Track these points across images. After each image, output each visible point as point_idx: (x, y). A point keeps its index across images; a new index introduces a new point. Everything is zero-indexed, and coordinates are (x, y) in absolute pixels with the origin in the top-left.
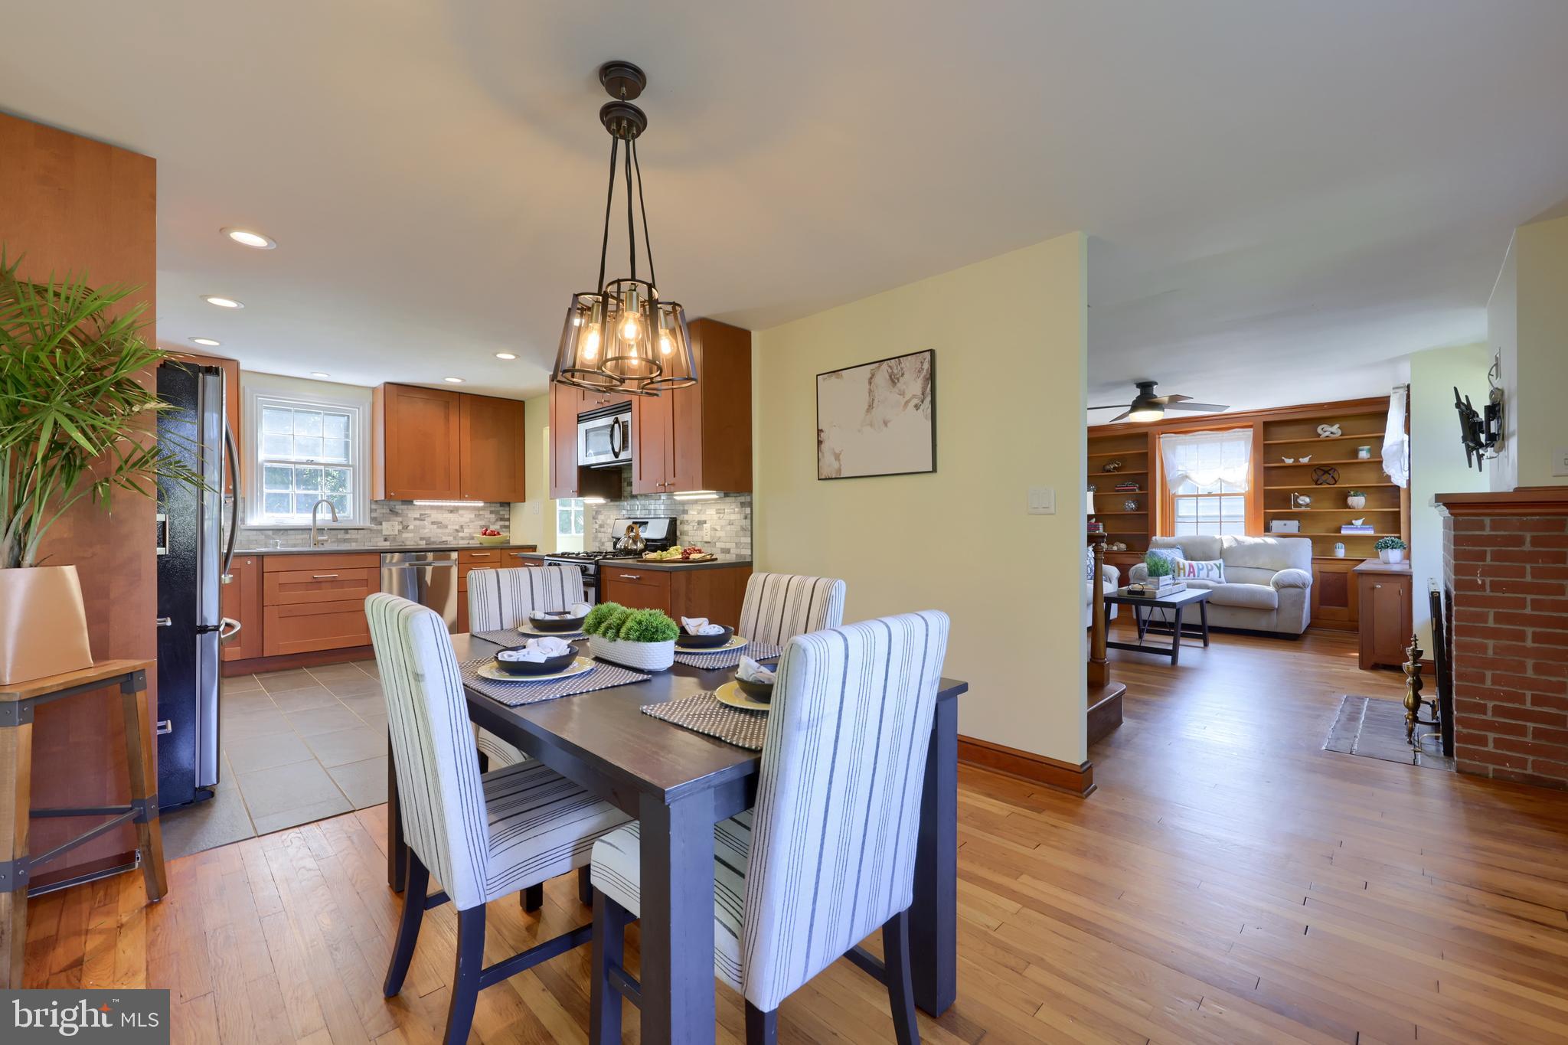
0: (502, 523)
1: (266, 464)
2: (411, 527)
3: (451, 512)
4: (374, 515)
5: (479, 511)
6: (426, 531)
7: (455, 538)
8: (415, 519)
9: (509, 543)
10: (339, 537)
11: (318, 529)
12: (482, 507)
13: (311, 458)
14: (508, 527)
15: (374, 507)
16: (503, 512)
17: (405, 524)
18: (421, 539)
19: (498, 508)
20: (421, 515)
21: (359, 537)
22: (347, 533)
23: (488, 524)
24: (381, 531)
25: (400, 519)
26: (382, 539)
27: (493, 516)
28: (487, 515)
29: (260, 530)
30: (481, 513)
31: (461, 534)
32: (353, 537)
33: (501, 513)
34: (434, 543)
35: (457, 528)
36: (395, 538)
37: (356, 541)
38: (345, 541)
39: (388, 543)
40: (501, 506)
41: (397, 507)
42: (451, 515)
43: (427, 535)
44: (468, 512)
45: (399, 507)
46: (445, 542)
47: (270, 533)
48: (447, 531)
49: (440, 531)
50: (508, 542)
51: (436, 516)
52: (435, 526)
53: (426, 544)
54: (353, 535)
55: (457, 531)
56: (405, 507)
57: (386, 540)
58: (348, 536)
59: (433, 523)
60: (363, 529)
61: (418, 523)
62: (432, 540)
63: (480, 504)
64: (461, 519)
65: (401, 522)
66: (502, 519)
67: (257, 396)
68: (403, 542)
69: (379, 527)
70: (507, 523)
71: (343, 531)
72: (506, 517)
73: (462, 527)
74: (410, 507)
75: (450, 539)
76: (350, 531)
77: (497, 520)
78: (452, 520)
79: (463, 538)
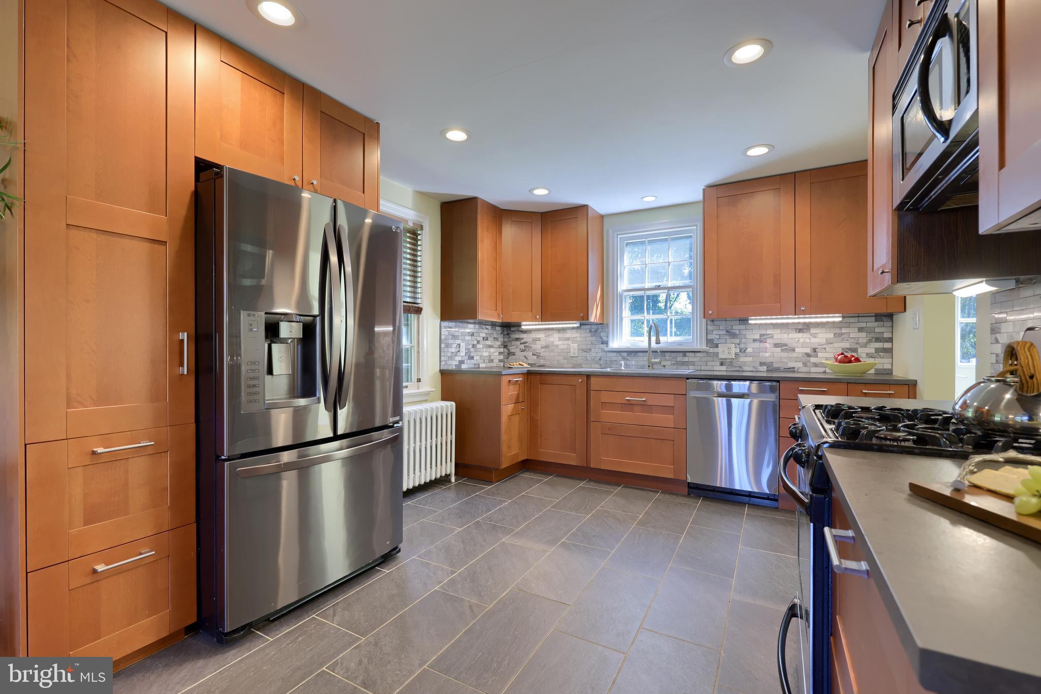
0: (879, 345)
1: (626, 294)
2: (749, 350)
3: (800, 331)
4: (710, 337)
5: (841, 328)
6: (767, 355)
7: (805, 364)
8: (754, 340)
9: (891, 374)
10: (679, 359)
11: (652, 352)
12: (840, 322)
13: (658, 284)
14: (890, 351)
15: (710, 328)
16: (882, 329)
17: (742, 346)
18: (762, 364)
19: (871, 323)
20: (761, 335)
21: (695, 359)
22: (685, 356)
23: (855, 346)
24: (717, 354)
25: (737, 341)
26: (718, 363)
27: (864, 335)
28: (854, 333)
29: (619, 352)
30: (844, 331)
31: (813, 360)
32: (691, 360)
33: (877, 330)
34: (777, 370)
35: (808, 351)
36: (731, 362)
37: (693, 364)
38: (683, 364)
39: (724, 368)
40: (876, 321)
41: (734, 327)
42: (800, 335)
43: (769, 360)
44: (824, 330)
45: (737, 328)
46: (792, 370)
47: (625, 354)
48: (794, 355)
49: (785, 355)
50: (890, 372)
51: (779, 336)
52: (779, 349)
53: (768, 371)
54: (690, 358)
55: (808, 355)
56: (743, 327)
57: (722, 364)
58: (686, 359)
59: (776, 345)
60: (700, 352)
61: (757, 345)
62: (775, 365)
63: (838, 319)
64: (813, 340)
65: (739, 344)
66: (878, 340)
67: (617, 235)
68: (740, 367)
69: (715, 350)
70: (887, 345)
71: (681, 354)
72: (887, 335)
73: (815, 350)
74: (748, 327)
75: (798, 365)
76: (687, 354)
77: (870, 341)
78: (801, 341)
79: (816, 365)
